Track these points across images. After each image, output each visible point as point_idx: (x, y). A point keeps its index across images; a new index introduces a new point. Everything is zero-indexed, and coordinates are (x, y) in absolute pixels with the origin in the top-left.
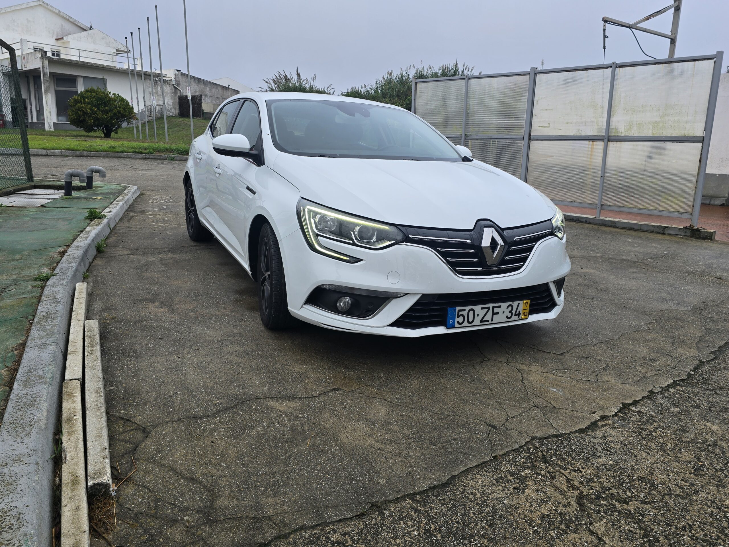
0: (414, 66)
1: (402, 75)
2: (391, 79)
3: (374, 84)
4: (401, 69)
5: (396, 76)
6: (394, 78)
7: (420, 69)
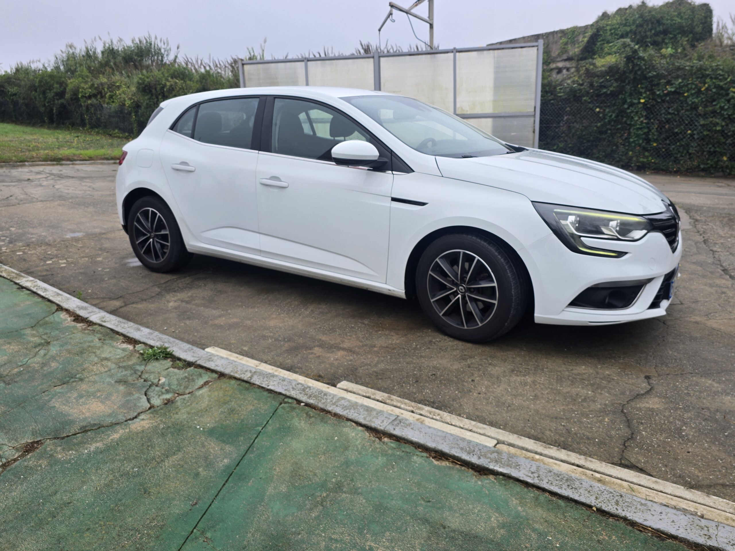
0: (100, 39)
1: (87, 48)
2: (73, 53)
3: (53, 60)
4: (85, 41)
5: (80, 49)
6: (77, 51)
7: (108, 41)
